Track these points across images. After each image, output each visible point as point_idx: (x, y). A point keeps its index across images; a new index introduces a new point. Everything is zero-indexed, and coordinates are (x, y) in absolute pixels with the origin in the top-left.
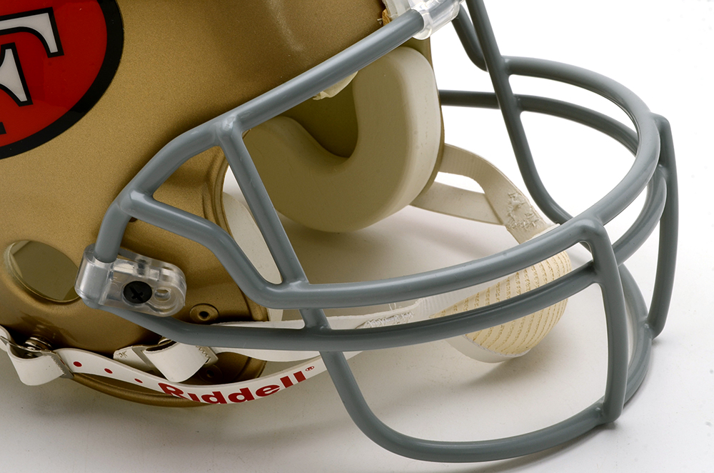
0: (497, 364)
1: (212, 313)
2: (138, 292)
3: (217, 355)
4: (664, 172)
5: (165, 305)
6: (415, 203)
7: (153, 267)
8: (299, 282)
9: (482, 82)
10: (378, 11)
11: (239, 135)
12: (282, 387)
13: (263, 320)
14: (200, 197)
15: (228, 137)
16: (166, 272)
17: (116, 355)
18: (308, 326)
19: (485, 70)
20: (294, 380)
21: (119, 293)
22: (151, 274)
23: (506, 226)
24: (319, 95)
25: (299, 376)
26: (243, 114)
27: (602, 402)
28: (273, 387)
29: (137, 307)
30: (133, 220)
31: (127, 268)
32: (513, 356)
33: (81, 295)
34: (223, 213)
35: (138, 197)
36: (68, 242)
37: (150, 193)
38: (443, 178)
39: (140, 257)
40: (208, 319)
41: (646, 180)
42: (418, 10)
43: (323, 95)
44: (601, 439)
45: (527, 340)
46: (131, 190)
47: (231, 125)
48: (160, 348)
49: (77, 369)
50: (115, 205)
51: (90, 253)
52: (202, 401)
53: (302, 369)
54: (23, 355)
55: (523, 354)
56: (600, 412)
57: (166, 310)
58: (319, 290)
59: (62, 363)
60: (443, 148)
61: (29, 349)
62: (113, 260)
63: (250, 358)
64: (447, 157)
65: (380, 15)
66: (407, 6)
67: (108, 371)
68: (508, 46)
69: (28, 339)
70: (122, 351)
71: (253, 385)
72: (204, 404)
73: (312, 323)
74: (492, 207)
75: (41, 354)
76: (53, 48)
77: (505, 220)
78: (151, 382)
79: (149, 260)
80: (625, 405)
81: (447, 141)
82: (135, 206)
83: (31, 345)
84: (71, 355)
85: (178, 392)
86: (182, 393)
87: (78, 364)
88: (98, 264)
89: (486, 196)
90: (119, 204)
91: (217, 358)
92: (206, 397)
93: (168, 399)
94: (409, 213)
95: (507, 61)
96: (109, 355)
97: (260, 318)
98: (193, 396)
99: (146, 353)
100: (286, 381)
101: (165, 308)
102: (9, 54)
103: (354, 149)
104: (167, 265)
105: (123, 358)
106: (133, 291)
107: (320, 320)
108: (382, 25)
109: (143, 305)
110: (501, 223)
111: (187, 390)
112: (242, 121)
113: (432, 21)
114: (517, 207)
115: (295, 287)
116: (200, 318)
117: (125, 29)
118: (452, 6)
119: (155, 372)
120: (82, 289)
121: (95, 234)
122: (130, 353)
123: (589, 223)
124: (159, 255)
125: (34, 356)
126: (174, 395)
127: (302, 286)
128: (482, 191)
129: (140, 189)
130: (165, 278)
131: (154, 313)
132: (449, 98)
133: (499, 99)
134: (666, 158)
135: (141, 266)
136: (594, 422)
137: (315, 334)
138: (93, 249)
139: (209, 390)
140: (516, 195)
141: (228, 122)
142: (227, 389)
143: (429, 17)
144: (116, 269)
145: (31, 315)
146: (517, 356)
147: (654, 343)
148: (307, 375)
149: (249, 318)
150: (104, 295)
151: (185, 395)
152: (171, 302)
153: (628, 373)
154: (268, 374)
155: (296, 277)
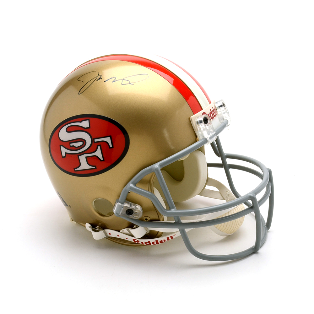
0: (225, 237)
1: (149, 219)
2: (130, 212)
3: (149, 231)
4: (270, 184)
5: (137, 216)
6: (200, 194)
7: (133, 206)
8: (174, 209)
9: (219, 160)
10: (195, 138)
11: (159, 169)
12: (167, 240)
13: (163, 221)
14: (148, 186)
15: (157, 169)
16: (137, 207)
17: (121, 231)
18: (176, 221)
19: (220, 157)
20: (170, 238)
21: (125, 213)
22: (133, 207)
23: (226, 200)
24: (180, 159)
25: (172, 237)
26: (161, 164)
27: (254, 246)
28: (164, 240)
29: (129, 216)
30: (129, 192)
31: (127, 205)
32: (229, 234)
33: (115, 213)
34: (153, 191)
35: (132, 185)
36: (111, 198)
37: (135, 184)
38: (208, 187)
39: (130, 203)
40: (147, 220)
41: (266, 185)
42: (206, 138)
43: (181, 159)
44: (254, 256)
45: (233, 230)
46: (130, 184)
47: (158, 166)
48: (134, 228)
49: (109, 236)
50: (125, 188)
51: (117, 201)
52: (144, 244)
53: (172, 235)
54: (95, 231)
55: (232, 234)
56: (254, 249)
57: (136, 218)
58: (180, 211)
59: (106, 234)
60: (208, 178)
61: (97, 229)
62: (124, 203)
63: (158, 232)
64: (209, 181)
65: (196, 139)
66: (203, 136)
67: (118, 236)
68: (226, 151)
69: (96, 227)
70: (123, 230)
71: (159, 239)
72: (145, 245)
73: (177, 221)
74: (222, 195)
75: (100, 231)
76: (111, 146)
77: (226, 199)
78: (130, 239)
79: (132, 203)
80: (261, 247)
81: (209, 177)
82: (131, 188)
83: (97, 228)
84: (108, 231)
85: (138, 241)
86: (139, 242)
87: (110, 234)
88: (119, 204)
89: (220, 193)
90: (126, 187)
91: (149, 232)
92: (146, 243)
93: (135, 244)
94: (197, 197)
95: (226, 154)
96: (119, 231)
97: (162, 220)
98: (142, 243)
99: (130, 230)
100: (168, 239)
101: (137, 217)
102: (99, 147)
103: (183, 179)
104: (137, 205)
105: (123, 232)
106: (129, 212)
107: (179, 220)
108: (196, 142)
109: (131, 216)
110: (224, 199)
111: (141, 241)
112: (160, 165)
113: (210, 141)
114: (229, 195)
115: (173, 211)
116: (145, 220)
117: (130, 141)
118: (215, 137)
119: (132, 236)
120: (115, 211)
121: (119, 196)
122: (125, 230)
123: (252, 195)
124: (135, 202)
125: (98, 231)
126: (137, 243)
127: (175, 210)
128: (219, 191)
129: (133, 183)
130: (137, 208)
131: (134, 218)
132: (209, 165)
133: (224, 165)
134: (271, 180)
135: (131, 205)
136: (252, 251)
137: (177, 224)
138: (118, 200)
139: (147, 241)
140: (229, 192)
141: (157, 166)
142: (152, 241)
143: (209, 139)
144: (124, 205)
145: (98, 219)
146: (230, 234)
147: (268, 232)
148: (174, 237)
149: (159, 220)
150: (121, 213)
151: (140, 242)
152: (138, 215)
153: (262, 238)
154: (163, 236)
155: (173, 208)
